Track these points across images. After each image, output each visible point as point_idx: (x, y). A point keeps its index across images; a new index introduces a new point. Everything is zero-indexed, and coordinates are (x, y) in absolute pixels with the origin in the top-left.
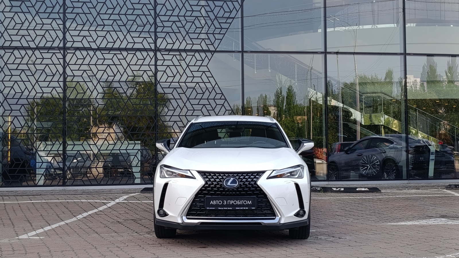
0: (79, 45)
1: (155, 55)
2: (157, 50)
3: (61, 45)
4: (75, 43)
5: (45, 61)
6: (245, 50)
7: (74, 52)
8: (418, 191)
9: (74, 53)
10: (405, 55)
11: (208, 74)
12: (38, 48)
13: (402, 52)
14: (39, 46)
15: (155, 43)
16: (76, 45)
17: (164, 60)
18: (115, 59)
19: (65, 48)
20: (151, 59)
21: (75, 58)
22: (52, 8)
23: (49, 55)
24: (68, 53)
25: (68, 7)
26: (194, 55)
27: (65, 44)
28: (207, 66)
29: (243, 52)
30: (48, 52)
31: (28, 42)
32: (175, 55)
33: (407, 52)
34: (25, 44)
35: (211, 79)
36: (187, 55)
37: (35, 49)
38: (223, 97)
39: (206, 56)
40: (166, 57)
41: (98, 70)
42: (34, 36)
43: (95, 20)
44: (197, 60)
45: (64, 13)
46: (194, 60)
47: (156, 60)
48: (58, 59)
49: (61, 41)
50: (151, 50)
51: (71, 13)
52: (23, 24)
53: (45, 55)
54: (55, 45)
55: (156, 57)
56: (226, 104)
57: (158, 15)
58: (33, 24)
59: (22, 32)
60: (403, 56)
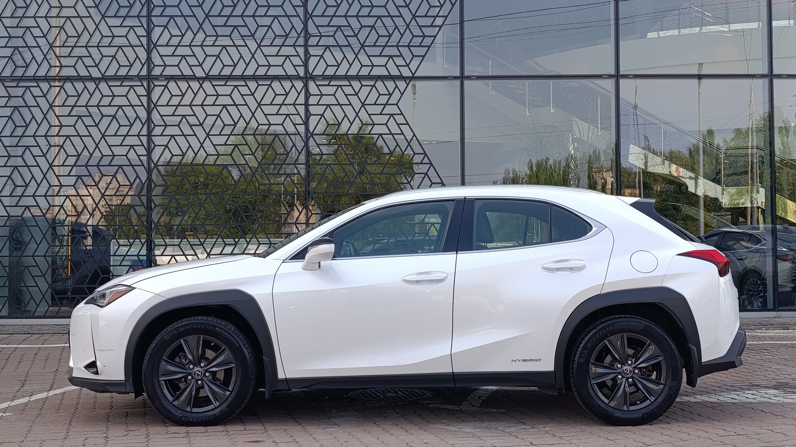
0: (174, 71)
1: (306, 86)
2: (308, 77)
3: (144, 72)
4: (167, 68)
5: (118, 101)
6: (466, 74)
7: (165, 84)
8: (783, 333)
9: (166, 86)
10: (771, 79)
11: (400, 119)
12: (104, 78)
13: (766, 72)
14: (107, 74)
15: (306, 65)
16: (169, 71)
17: (322, 95)
18: (236, 95)
19: (150, 78)
20: (299, 94)
21: (167, 95)
22: (128, 9)
23: (123, 91)
24: (155, 86)
25: (155, 6)
26: (374, 86)
27: (149, 71)
28: (397, 104)
29: (462, 78)
30: (121, 86)
31: (88, 68)
32: (341, 86)
33: (775, 72)
34: (83, 72)
35: (405, 129)
36: (362, 86)
37: (100, 80)
38: (425, 160)
39: (397, 86)
40: (325, 90)
41: (207, 115)
42: (97, 57)
43: (201, 27)
44: (380, 95)
45: (149, 16)
46: (374, 94)
47: (308, 95)
48: (138, 96)
49: (143, 65)
50: (298, 77)
51: (161, 16)
52: (79, 36)
53: (117, 91)
54: (134, 72)
55: (307, 91)
56: (432, 173)
57: (311, 16)
58: (97, 37)
59: (78, 52)
60: (766, 80)
